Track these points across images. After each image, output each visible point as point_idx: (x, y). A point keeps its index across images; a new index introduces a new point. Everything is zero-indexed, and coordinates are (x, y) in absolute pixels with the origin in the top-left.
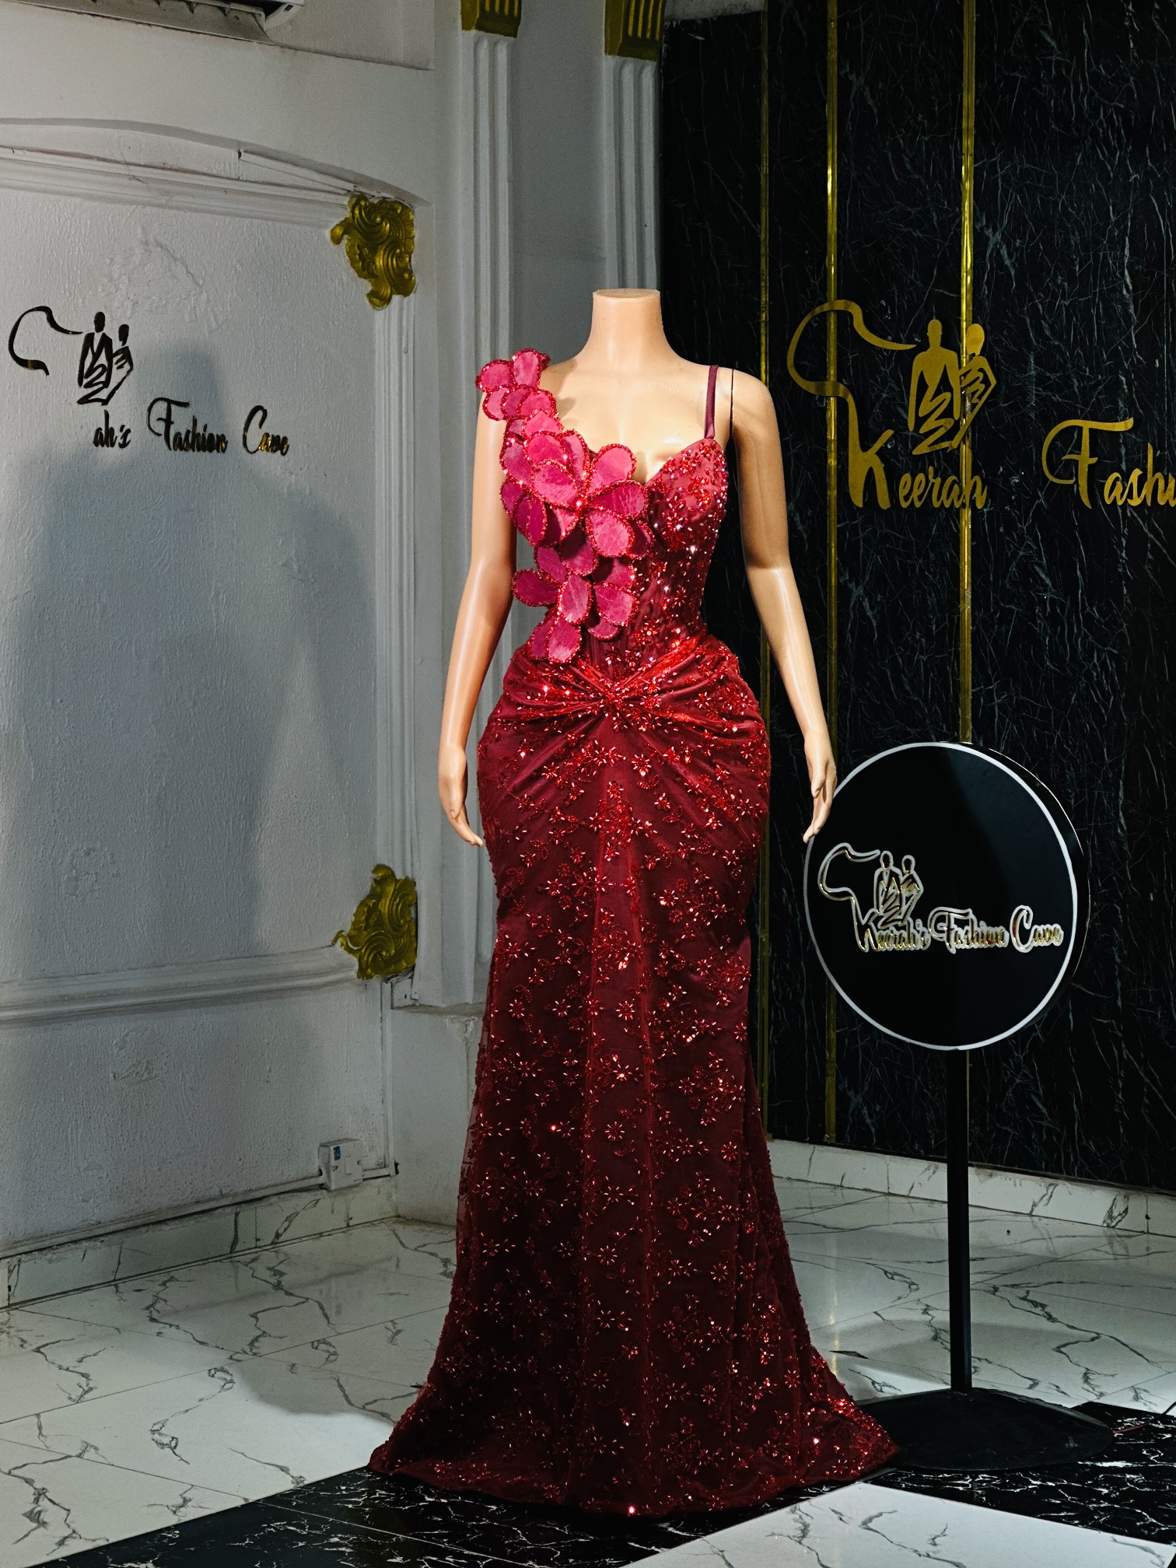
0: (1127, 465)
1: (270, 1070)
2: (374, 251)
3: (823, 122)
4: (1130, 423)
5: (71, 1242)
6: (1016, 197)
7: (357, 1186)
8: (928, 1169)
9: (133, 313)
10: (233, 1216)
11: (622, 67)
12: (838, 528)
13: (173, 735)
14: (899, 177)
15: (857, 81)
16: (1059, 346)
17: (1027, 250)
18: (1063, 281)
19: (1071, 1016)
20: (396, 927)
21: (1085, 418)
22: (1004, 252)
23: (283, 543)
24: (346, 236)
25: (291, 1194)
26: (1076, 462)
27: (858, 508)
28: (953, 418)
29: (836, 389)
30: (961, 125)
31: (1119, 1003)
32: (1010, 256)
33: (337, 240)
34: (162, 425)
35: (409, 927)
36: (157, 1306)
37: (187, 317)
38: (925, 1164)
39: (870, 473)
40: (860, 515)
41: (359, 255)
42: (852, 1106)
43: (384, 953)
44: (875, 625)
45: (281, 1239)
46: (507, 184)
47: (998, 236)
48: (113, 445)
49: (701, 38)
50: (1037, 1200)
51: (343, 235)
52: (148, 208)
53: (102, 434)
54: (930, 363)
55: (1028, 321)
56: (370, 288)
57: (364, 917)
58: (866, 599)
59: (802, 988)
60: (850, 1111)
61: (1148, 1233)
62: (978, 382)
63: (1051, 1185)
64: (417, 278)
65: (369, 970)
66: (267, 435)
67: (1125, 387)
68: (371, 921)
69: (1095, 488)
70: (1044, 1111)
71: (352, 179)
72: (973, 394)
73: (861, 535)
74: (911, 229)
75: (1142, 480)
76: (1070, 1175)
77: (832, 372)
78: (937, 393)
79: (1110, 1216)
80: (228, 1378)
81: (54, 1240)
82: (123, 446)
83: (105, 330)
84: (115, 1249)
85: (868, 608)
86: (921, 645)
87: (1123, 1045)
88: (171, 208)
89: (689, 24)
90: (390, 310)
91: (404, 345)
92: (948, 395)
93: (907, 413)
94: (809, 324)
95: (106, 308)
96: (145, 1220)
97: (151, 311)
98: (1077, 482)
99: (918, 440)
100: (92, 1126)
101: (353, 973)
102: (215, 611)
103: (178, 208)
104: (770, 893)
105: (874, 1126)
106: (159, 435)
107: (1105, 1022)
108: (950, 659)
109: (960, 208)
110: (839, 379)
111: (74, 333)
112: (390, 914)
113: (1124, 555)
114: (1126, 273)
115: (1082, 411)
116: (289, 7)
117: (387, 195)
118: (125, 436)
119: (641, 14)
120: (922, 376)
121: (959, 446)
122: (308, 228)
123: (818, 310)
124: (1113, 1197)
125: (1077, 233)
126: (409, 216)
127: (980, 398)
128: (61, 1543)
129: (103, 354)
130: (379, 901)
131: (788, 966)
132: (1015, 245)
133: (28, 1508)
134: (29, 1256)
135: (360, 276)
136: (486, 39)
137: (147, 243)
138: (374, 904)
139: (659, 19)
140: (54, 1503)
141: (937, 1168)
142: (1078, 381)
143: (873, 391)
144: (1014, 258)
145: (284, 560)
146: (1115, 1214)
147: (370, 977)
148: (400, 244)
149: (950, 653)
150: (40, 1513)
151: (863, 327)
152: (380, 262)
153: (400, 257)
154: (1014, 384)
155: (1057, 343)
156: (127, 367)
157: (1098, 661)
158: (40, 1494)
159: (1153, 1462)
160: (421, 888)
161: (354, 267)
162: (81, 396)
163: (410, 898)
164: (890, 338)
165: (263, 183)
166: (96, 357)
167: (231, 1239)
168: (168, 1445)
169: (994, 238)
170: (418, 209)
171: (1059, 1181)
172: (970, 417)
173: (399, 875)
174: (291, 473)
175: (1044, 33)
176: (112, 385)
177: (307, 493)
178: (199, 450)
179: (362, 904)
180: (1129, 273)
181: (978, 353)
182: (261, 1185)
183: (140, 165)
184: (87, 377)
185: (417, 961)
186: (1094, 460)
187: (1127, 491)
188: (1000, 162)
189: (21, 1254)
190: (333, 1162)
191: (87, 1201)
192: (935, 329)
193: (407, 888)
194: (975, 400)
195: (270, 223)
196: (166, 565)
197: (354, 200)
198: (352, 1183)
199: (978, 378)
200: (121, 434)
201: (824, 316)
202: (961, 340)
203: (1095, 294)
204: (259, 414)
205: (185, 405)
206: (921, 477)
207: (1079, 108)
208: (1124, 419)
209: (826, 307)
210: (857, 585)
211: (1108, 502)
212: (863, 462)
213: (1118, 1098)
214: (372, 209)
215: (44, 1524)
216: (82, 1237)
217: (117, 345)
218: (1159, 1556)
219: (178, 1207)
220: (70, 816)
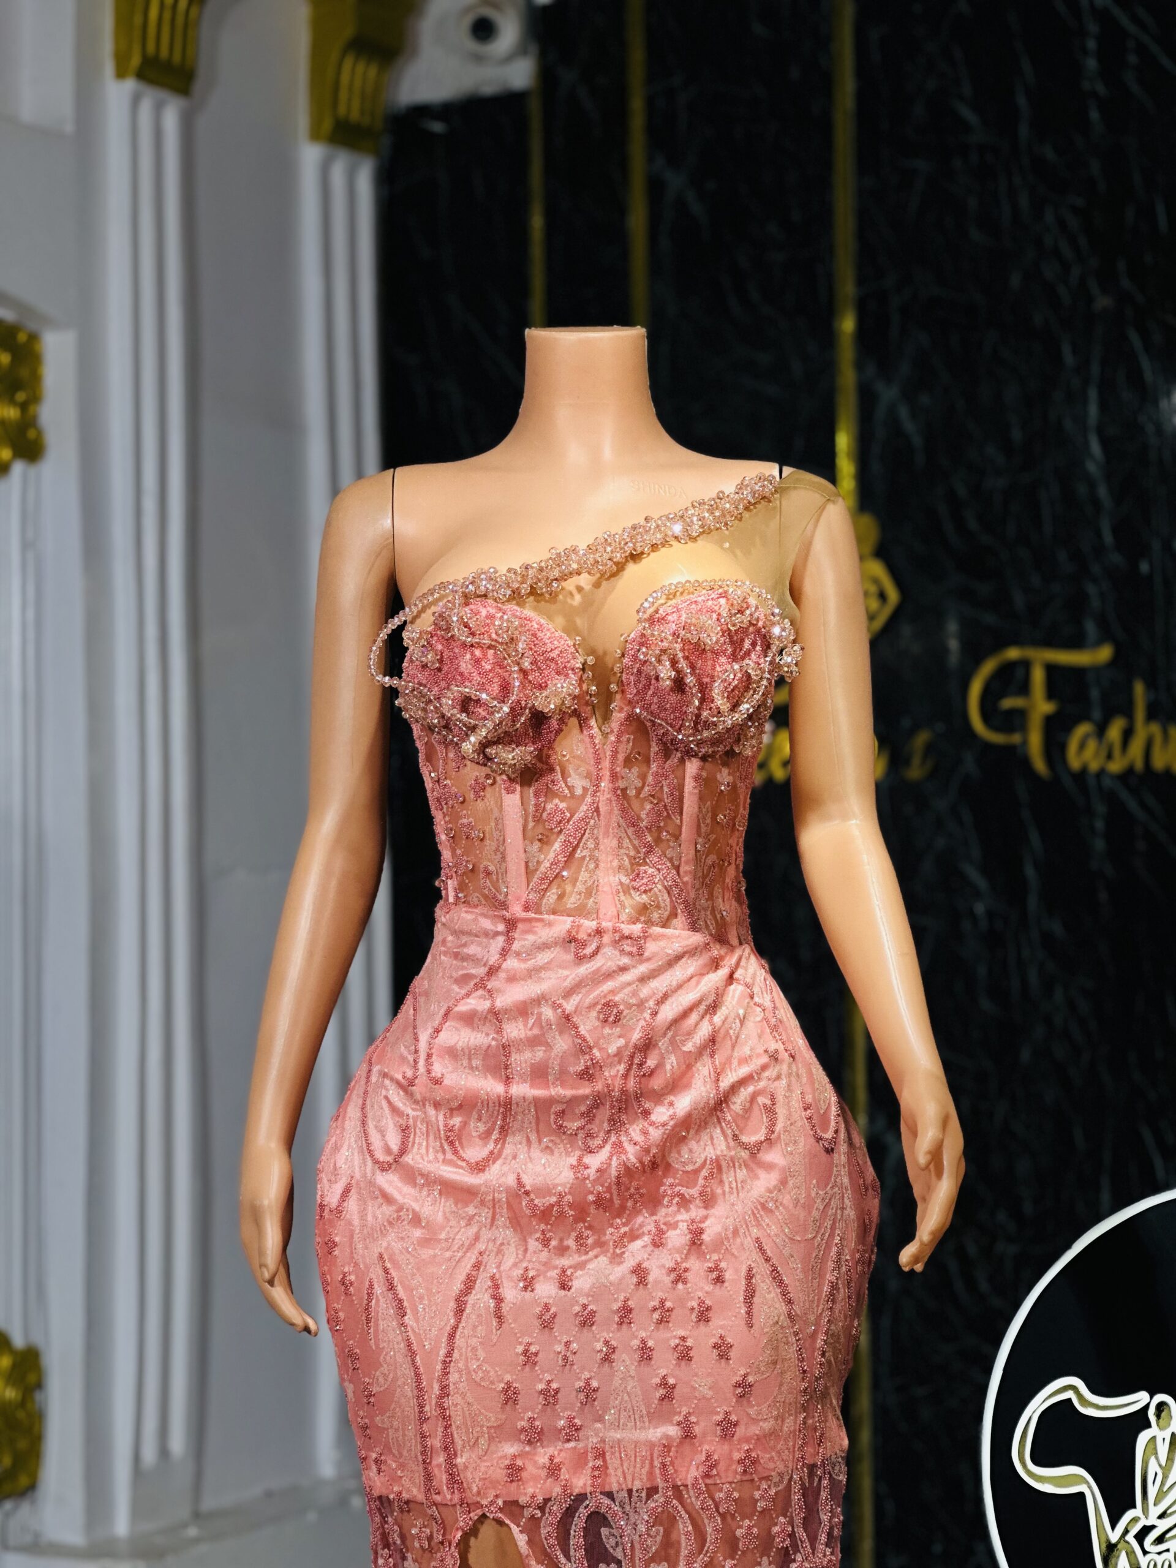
0: (1102, 715)
4: (1104, 654)
6: (920, 335)
11: (332, 157)
14: (742, 312)
15: (676, 181)
16: (991, 544)
17: (939, 409)
20: (14, 1426)
21: (1037, 647)
26: (1025, 710)
32: (913, 418)
35: (32, 1422)
47: (895, 391)
49: (440, 128)
55: (943, 510)
64: (51, 439)
69: (1055, 747)
74: (760, 385)
75: (1128, 735)
89: (422, 110)
90: (8, 485)
98: (1025, 742)
108: (830, 1000)
112: (6, 1406)
113: (1100, 844)
114: (1093, 439)
115: (1028, 631)
117: (5, 314)
119: (358, 88)
126: (36, 347)
132: (920, 403)
136: (149, 96)
142: (1023, 593)
144: (919, 420)
148: (23, 385)
149: (831, 991)
153: (24, 407)
155: (987, 540)
160: (52, 1361)
163: (32, 1378)
169: (888, 394)
170: (47, 338)
173: (17, 1343)
175: (957, 104)
180: (1097, 439)
185: (41, 1473)
186: (1053, 706)
187: (1103, 752)
208: (1095, 648)
211: (1075, 765)
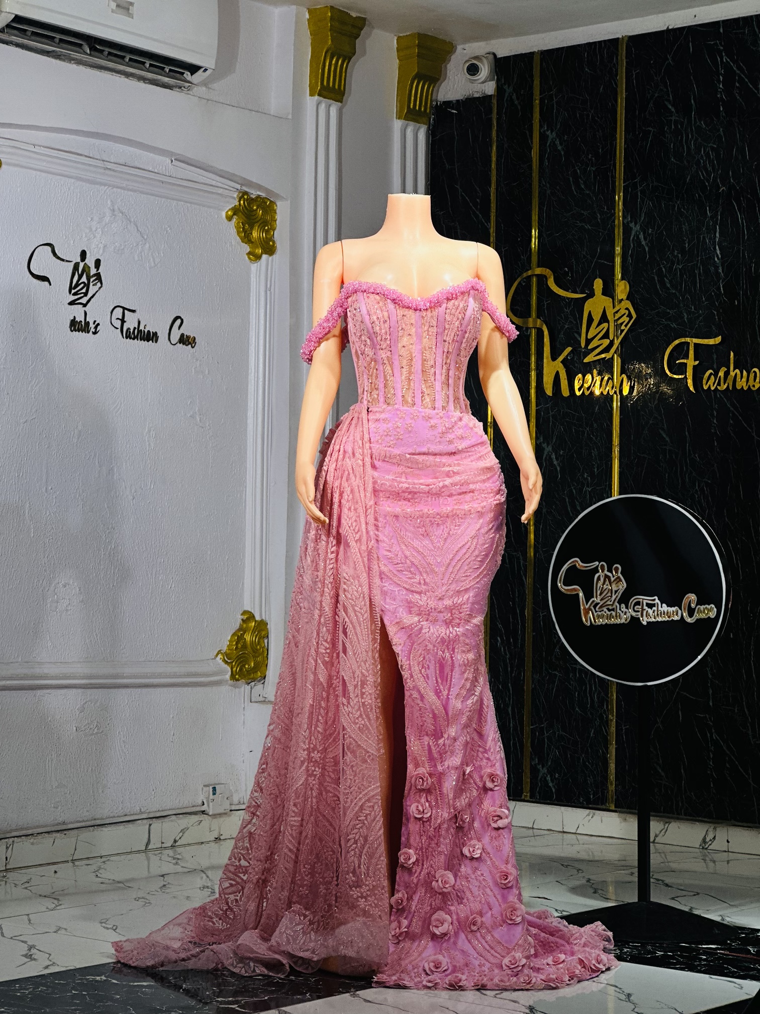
0: (717, 366)
1: (174, 735)
2: (252, 228)
3: (530, 160)
4: (719, 339)
5: (45, 833)
6: (649, 203)
7: (225, 814)
8: (588, 815)
9: (104, 251)
10: (148, 826)
11: (407, 125)
12: (537, 411)
13: (119, 516)
14: (577, 193)
15: (551, 135)
16: (675, 293)
17: (656, 235)
18: (678, 253)
19: (680, 713)
20: (255, 651)
21: (692, 337)
22: (641, 236)
23: (191, 402)
24: (235, 217)
25: (185, 815)
26: (686, 364)
27: (549, 396)
28: (609, 339)
29: (535, 322)
30: (615, 160)
31: (711, 704)
32: (645, 239)
33: (229, 219)
34: (119, 322)
35: (263, 651)
36: (100, 871)
37: (136, 258)
38: (588, 811)
39: (557, 373)
40: (550, 401)
41: (243, 228)
42: (541, 775)
43: (247, 666)
44: (558, 469)
45: (177, 844)
46: (334, 191)
47: (638, 227)
48: (88, 332)
49: (455, 112)
50: (658, 833)
51: (234, 214)
52: (115, 189)
53: (82, 325)
54: (596, 305)
55: (656, 278)
56: (248, 250)
57: (235, 643)
58: (554, 454)
59: (509, 700)
60: (539, 779)
61: (728, 851)
62: (626, 315)
63: (666, 823)
64: (278, 245)
65: (237, 676)
66: (182, 335)
67: (717, 317)
68: (239, 645)
69: (697, 380)
70: (663, 774)
71: (240, 182)
72: (622, 324)
73: (551, 413)
74: (583, 224)
75: (727, 374)
76: (678, 814)
77: (534, 314)
78: (599, 324)
79: (704, 841)
80: (147, 901)
81: (34, 830)
82: (95, 333)
83: (86, 261)
84: (74, 840)
85: (554, 460)
86: (588, 481)
87: (713, 731)
88: (128, 190)
89: (448, 104)
90: (260, 266)
91: (268, 286)
92: (605, 325)
93: (580, 336)
94: (520, 282)
95: (87, 247)
96: (93, 823)
97: (114, 252)
98: (686, 377)
99: (588, 352)
100: (62, 759)
101: (228, 676)
102: (148, 441)
103: (135, 191)
104: (490, 641)
105: (555, 787)
106: (117, 328)
107: (702, 716)
108: (605, 489)
109: (614, 210)
110: (538, 317)
111: (67, 261)
112: (252, 642)
113: (715, 421)
114: (717, 247)
115: (689, 332)
116: (206, 70)
117: (260, 194)
118: (96, 327)
119: (419, 96)
120: (590, 314)
121: (613, 356)
122: (212, 210)
123: (525, 275)
124: (706, 830)
125: (687, 224)
126: (274, 207)
127: (626, 326)
128: (47, 967)
129: (85, 276)
130: (245, 633)
131: (500, 687)
132: (648, 232)
133: (24, 953)
134: (19, 840)
135: (243, 242)
136: (324, 103)
137: (114, 210)
138: (241, 634)
139: (429, 102)
140: (40, 951)
141: (594, 814)
142: (687, 314)
143: (560, 324)
144: (648, 240)
145: (191, 413)
146: (708, 840)
147: (237, 680)
148: (268, 224)
149: (606, 485)
150: (31, 955)
151: (554, 284)
152: (255, 234)
153: (267, 232)
154: (647, 317)
155: (674, 291)
156: (99, 285)
157: (699, 487)
158: (31, 948)
159: (734, 946)
160: (271, 627)
161: (239, 236)
162: (70, 301)
163: (263, 633)
164: (570, 290)
165: (185, 180)
166: (80, 277)
167: (146, 840)
168: (112, 928)
169: (635, 228)
170: (278, 203)
171: (670, 820)
172: (620, 339)
173: (258, 618)
174: (197, 360)
175: (666, 103)
176: (90, 295)
177: (207, 371)
178: (141, 340)
179: (234, 635)
180: (719, 247)
181: (625, 298)
182: (166, 808)
183: (109, 162)
184: (74, 289)
185: (267, 673)
186: (697, 362)
187: (717, 381)
188: (639, 182)
189: (14, 837)
190: (211, 797)
191: (57, 808)
192: (598, 284)
193: (262, 628)
194: (623, 327)
195: (189, 205)
196: (119, 409)
197: (241, 195)
198: (222, 811)
199: (625, 314)
200: (94, 325)
201: (529, 278)
202: (614, 290)
203: (698, 261)
204: (179, 321)
205: (134, 311)
206: (589, 377)
207: (689, 148)
208: (715, 337)
209: (530, 273)
210: (548, 445)
211: (705, 388)
212: (552, 368)
213: (710, 765)
214: (251, 201)
215: (35, 959)
216: (53, 830)
217: (93, 271)
218: (739, 985)
219: (114, 817)
220: (54, 561)
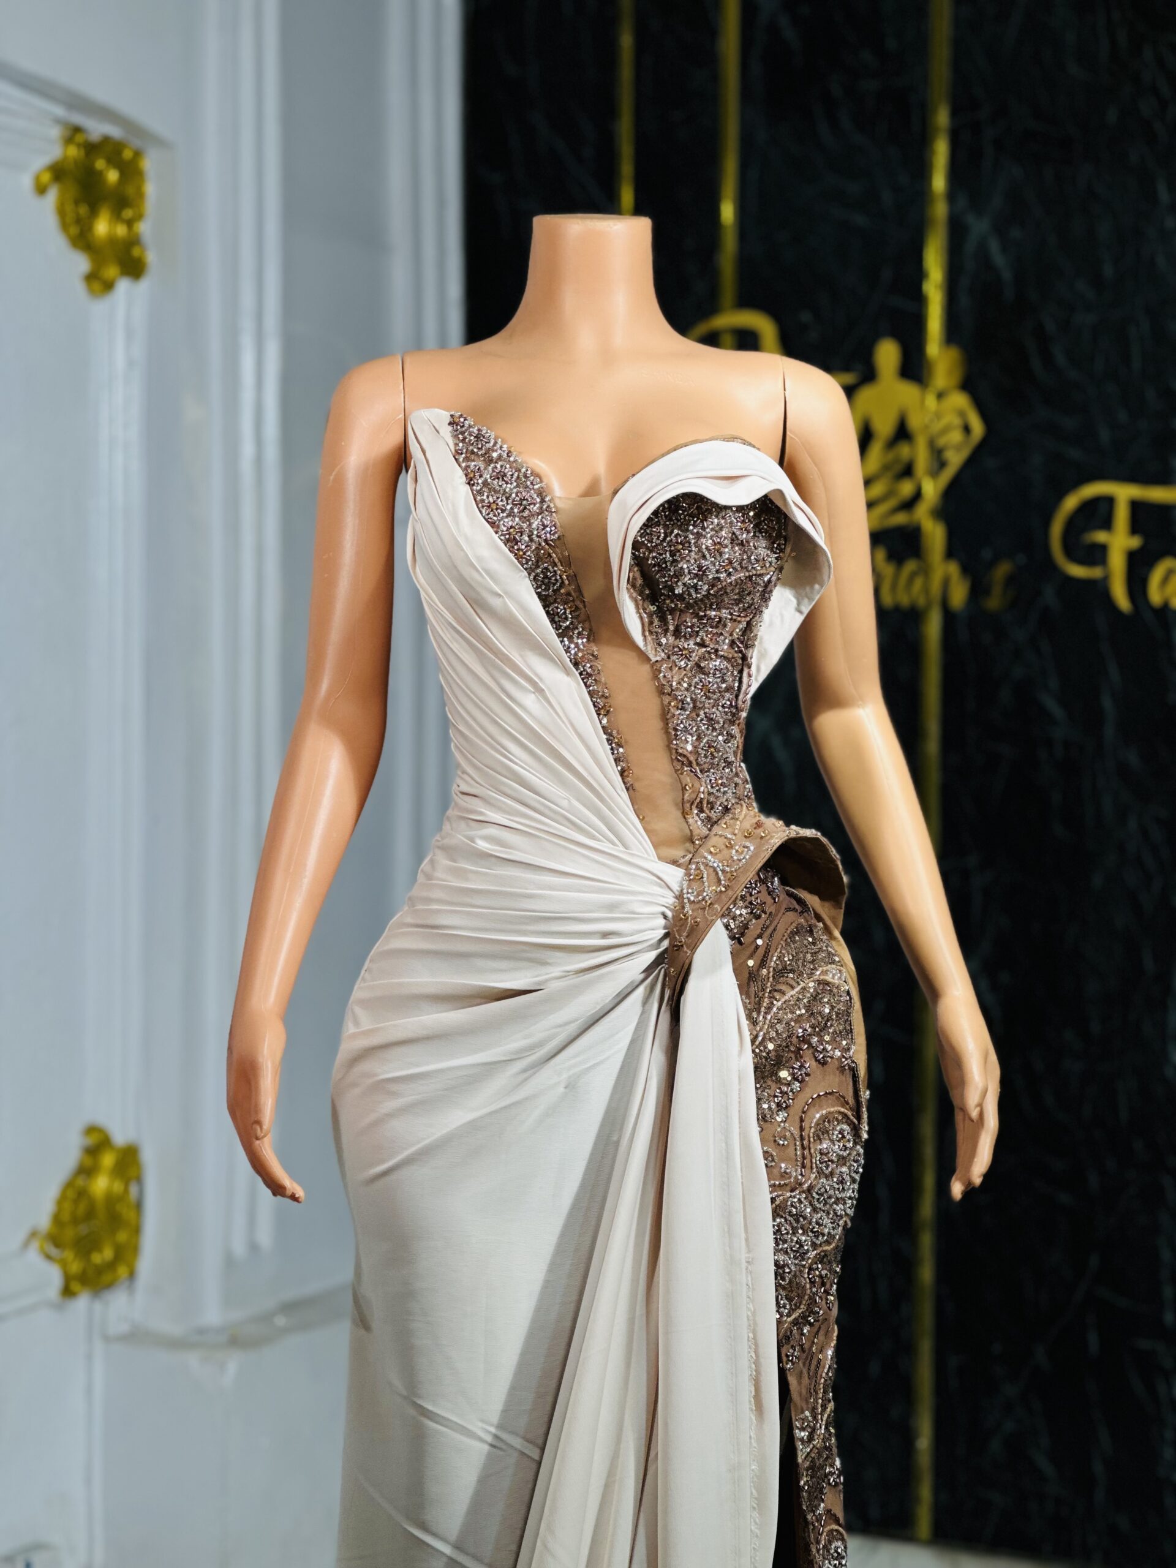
2: (94, 213)
6: (1012, 169)
14: (833, 140)
15: (768, 5)
16: (1079, 379)
17: (1030, 243)
18: (1086, 287)
20: (115, 1220)
22: (994, 246)
24: (55, 186)
30: (927, 66)
33: (41, 190)
35: (129, 1215)
41: (73, 214)
44: (790, 771)
51: (52, 181)
54: (883, 402)
55: (1031, 345)
56: (87, 266)
57: (67, 1206)
58: (779, 736)
64: (151, 257)
65: (75, 1286)
69: (1137, 581)
70: (1051, 1471)
71: (65, 101)
74: (849, 215)
78: (891, 445)
85: (780, 748)
90: (114, 301)
92: (905, 449)
101: (55, 1289)
109: (929, 181)
112: (108, 1197)
115: (1116, 472)
117: (112, 132)
123: (704, 327)
126: (140, 166)
130: (91, 1178)
135: (73, 247)
138: (83, 1183)
142: (1108, 429)
147: (76, 1293)
148: (128, 203)
152: (101, 228)
154: (1012, 433)
155: (1074, 375)
160: (149, 1157)
161: (64, 232)
163: (133, 1171)
170: (150, 156)
179: (66, 1186)
181: (952, 384)
185: (139, 1262)
186: (1135, 542)
188: (989, 119)
192: (888, 354)
197: (67, 133)
201: (714, 336)
202: (927, 367)
203: (1135, 307)
209: (717, 323)
210: (764, 714)
214: (92, 149)
